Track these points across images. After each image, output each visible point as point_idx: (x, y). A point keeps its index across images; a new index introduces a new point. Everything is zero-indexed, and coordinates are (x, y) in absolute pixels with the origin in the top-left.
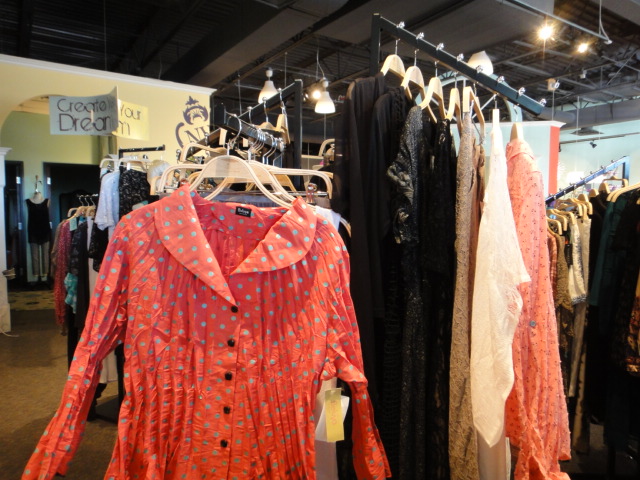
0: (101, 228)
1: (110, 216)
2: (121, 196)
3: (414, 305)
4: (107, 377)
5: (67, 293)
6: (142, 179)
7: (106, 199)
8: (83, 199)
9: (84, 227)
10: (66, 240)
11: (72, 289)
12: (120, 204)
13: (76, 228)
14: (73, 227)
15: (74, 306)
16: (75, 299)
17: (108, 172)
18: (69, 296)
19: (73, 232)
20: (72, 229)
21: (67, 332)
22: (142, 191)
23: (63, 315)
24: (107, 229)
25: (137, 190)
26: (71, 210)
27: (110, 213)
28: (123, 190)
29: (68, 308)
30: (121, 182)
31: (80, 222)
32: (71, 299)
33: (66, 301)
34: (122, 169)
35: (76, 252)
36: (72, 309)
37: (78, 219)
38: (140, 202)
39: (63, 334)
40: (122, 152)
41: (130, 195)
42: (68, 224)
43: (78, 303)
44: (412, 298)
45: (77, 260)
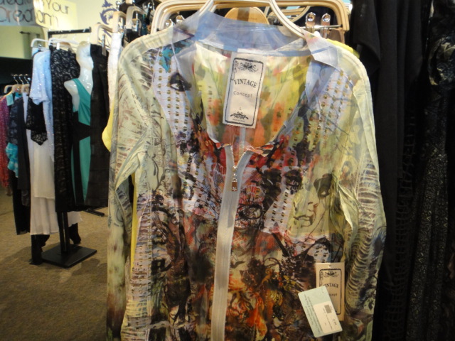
0: (36, 103)
1: (44, 92)
2: (52, 73)
3: (440, 162)
4: (50, 230)
5: (9, 160)
6: (71, 59)
7: (39, 76)
8: (17, 78)
9: (20, 102)
10: (4, 113)
11: (13, 156)
12: (52, 81)
13: (12, 103)
14: (10, 102)
15: (16, 171)
16: (16, 165)
17: (39, 51)
18: (11, 162)
19: (10, 107)
20: (9, 104)
21: (12, 193)
22: (72, 70)
23: (7, 179)
24: (41, 104)
25: (67, 69)
26: (7, 87)
27: (44, 89)
28: (55, 68)
29: (11, 173)
30: (52, 61)
31: (16, 98)
32: (13, 165)
33: (9, 167)
34: (52, 49)
35: (14, 124)
36: (14, 173)
37: (14, 95)
38: (70, 79)
39: (9, 195)
40: (51, 34)
41: (61, 73)
42: (5, 100)
43: (20, 169)
44: (437, 154)
45: (16, 131)
